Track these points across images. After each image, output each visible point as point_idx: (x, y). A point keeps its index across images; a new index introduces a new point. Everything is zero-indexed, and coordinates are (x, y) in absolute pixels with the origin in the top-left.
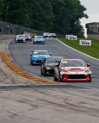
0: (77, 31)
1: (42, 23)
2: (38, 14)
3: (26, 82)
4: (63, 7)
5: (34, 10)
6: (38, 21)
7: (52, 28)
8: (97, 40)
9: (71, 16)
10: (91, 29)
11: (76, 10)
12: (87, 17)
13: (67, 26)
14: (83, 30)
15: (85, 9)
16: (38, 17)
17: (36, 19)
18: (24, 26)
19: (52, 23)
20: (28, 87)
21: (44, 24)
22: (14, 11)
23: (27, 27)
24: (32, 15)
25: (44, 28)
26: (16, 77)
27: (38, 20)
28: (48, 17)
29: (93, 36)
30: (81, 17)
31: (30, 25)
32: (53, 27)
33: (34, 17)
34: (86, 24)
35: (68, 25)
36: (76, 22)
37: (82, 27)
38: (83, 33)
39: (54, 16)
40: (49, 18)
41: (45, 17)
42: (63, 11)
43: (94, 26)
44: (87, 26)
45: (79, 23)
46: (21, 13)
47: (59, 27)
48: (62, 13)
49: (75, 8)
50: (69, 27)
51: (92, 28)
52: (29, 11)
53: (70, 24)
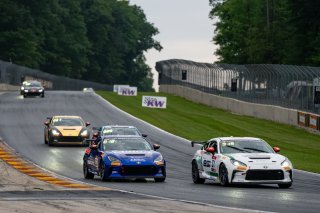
0: (139, 77)
1: (64, 60)
2: (55, 39)
3: (25, 183)
4: (108, 26)
5: (48, 32)
6: (55, 56)
7: (85, 70)
8: (178, 97)
9: (126, 45)
10: (166, 74)
11: (137, 33)
12: (158, 47)
13: (117, 67)
14: (152, 75)
15: (154, 31)
16: (56, 47)
17: (51, 50)
18: (26, 66)
19: (85, 61)
20: (28, 193)
21: (69, 61)
22: (7, 33)
23: (33, 68)
24: (43, 42)
25: (69, 69)
26: (5, 173)
27: (57, 52)
28: (77, 47)
29: (171, 88)
30: (147, 47)
31: (39, 63)
32: (86, 67)
33: (47, 46)
34: (157, 63)
35: (119, 64)
36: (135, 57)
37: (149, 69)
38: (151, 81)
39: (90, 45)
40: (79, 49)
41: (71, 46)
42: (109, 34)
43: (173, 66)
44: (159, 66)
45: (141, 60)
46: (22, 37)
47: (99, 69)
48: (107, 38)
49: (135, 28)
50: (122, 68)
51: (170, 71)
52: (37, 34)
53: (123, 62)
